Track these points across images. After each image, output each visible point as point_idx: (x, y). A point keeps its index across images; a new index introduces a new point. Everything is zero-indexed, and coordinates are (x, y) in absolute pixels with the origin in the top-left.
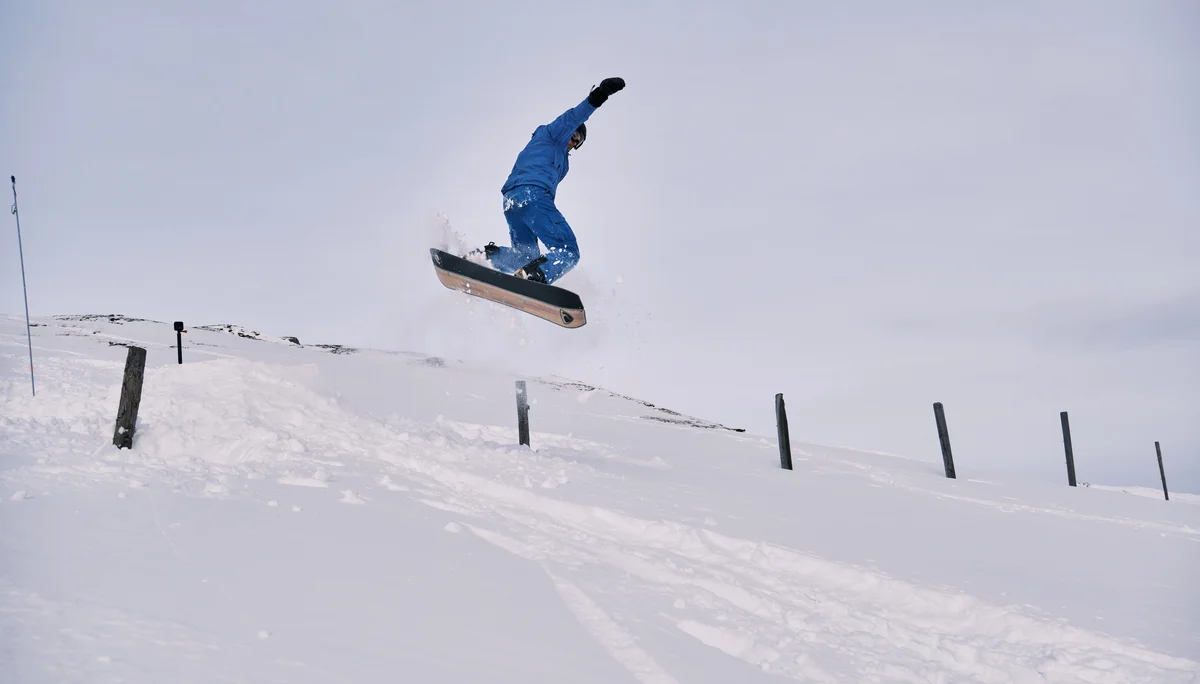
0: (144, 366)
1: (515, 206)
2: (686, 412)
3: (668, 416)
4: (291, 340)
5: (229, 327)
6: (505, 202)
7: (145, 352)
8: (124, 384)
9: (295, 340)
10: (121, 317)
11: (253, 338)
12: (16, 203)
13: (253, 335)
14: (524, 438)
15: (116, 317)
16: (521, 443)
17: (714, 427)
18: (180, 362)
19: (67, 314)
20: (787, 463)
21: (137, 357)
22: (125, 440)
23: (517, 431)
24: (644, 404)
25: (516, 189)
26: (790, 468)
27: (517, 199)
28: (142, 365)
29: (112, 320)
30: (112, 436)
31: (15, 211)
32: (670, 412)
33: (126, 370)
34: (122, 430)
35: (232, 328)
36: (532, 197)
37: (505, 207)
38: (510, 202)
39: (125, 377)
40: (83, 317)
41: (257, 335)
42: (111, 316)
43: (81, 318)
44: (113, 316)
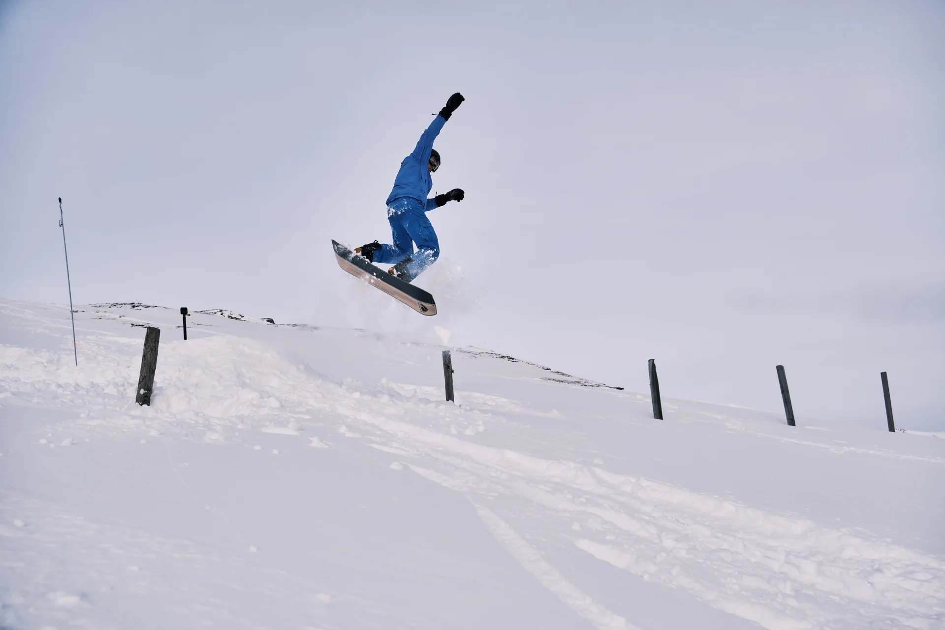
0: (158, 342)
1: (396, 213)
2: (577, 375)
3: (562, 377)
4: (268, 321)
5: (221, 311)
6: (389, 210)
7: (159, 331)
8: (144, 356)
9: (271, 321)
10: (139, 304)
11: (239, 319)
12: (62, 219)
13: (239, 317)
14: (450, 396)
15: (136, 305)
16: (448, 399)
17: (598, 386)
18: (185, 338)
19: (100, 303)
20: (659, 414)
21: (153, 336)
22: (144, 399)
23: (443, 390)
24: (543, 368)
25: (396, 201)
26: (661, 418)
27: (397, 208)
28: (157, 341)
29: (133, 307)
30: (135, 396)
31: (62, 225)
32: (563, 374)
33: (145, 345)
34: (142, 391)
35: (224, 312)
36: (408, 206)
37: (389, 214)
38: (393, 210)
39: (145, 350)
40: (112, 305)
41: (242, 317)
42: (132, 303)
43: (110, 305)
44: (134, 303)
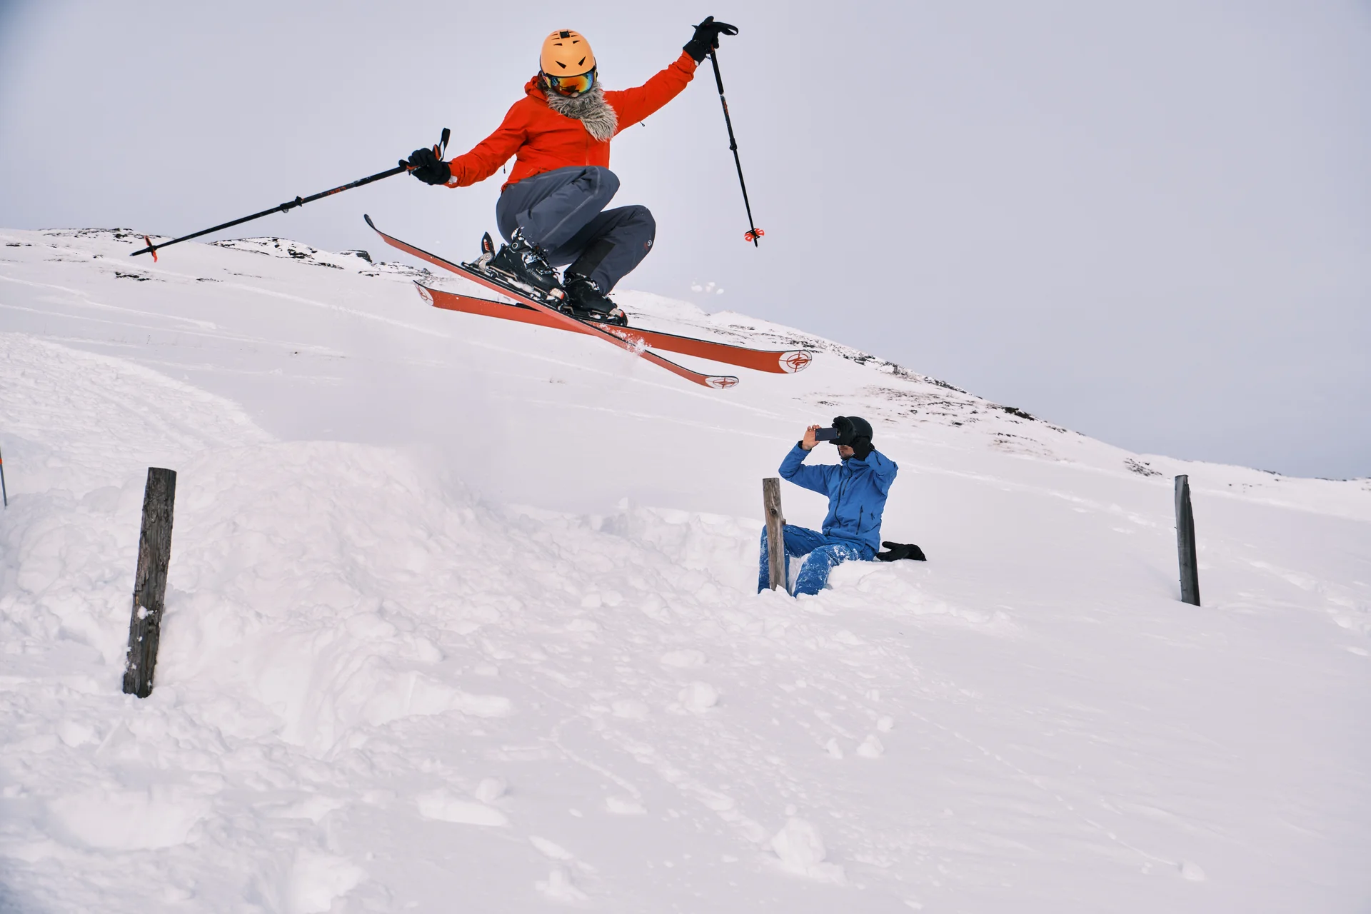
15: (123, 232)
20: (1192, 591)
21: (161, 486)
29: (118, 236)
40: (79, 232)
41: (314, 252)
42: (115, 230)
43: (76, 232)
44: (118, 230)
